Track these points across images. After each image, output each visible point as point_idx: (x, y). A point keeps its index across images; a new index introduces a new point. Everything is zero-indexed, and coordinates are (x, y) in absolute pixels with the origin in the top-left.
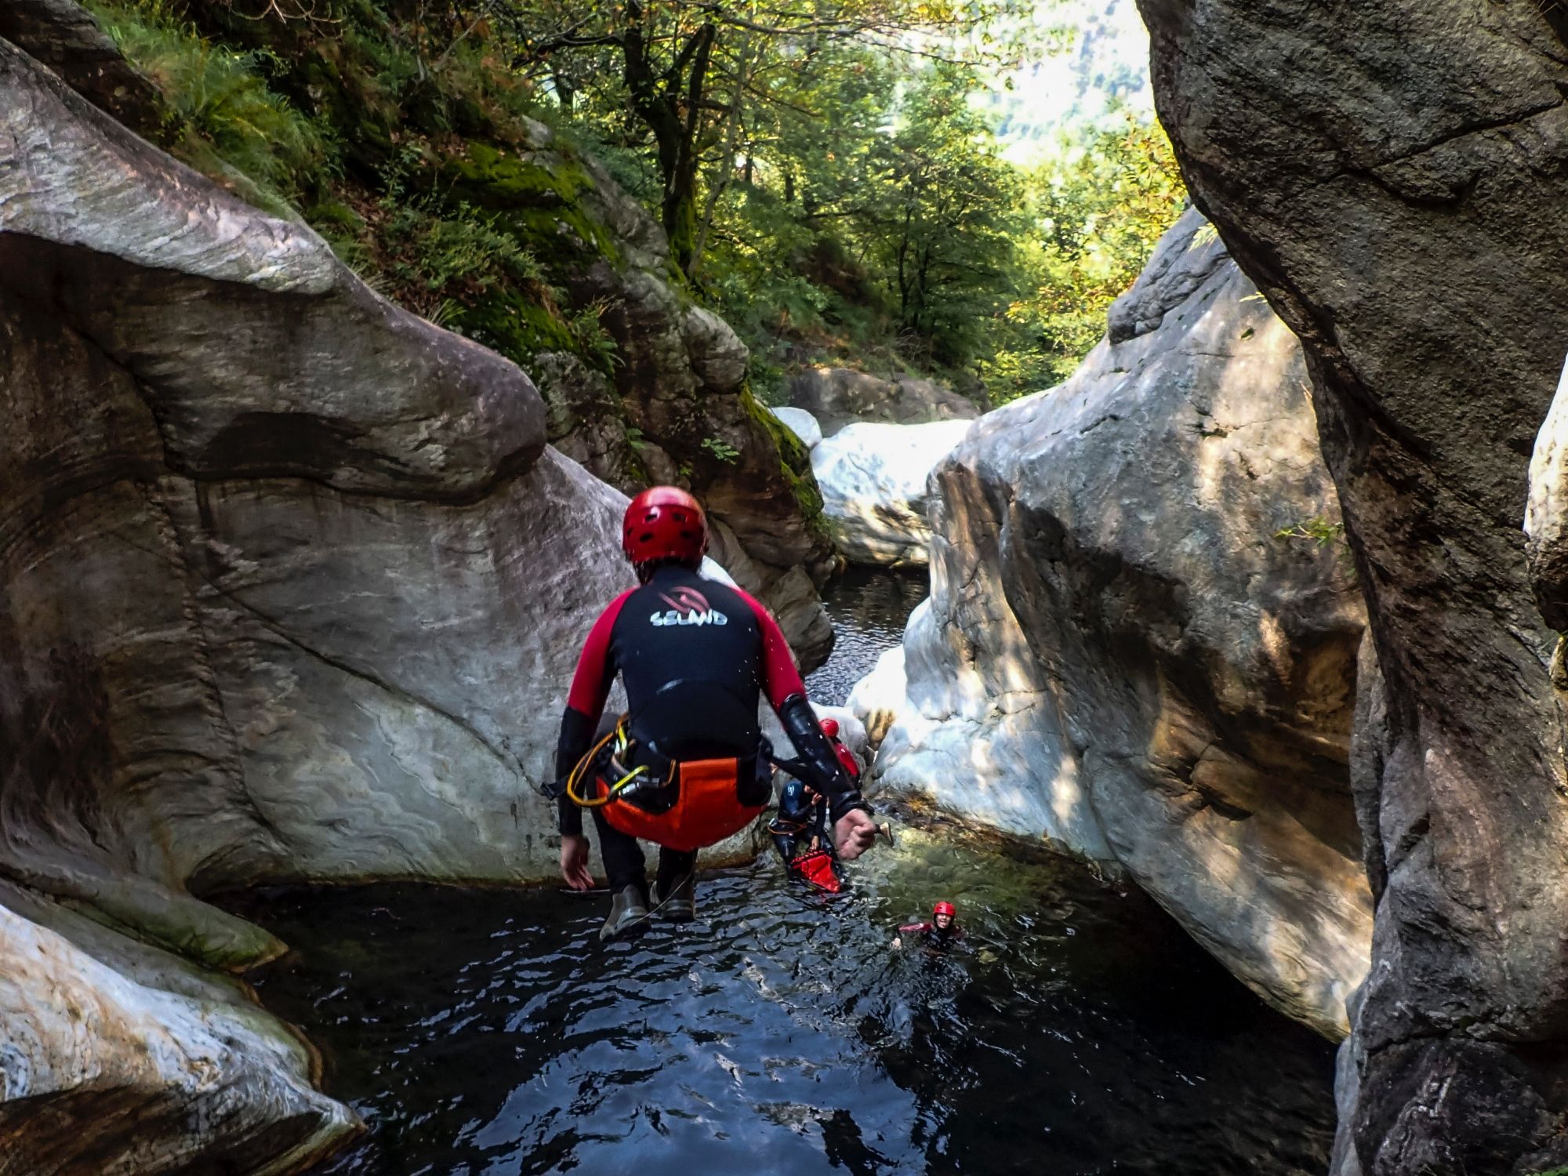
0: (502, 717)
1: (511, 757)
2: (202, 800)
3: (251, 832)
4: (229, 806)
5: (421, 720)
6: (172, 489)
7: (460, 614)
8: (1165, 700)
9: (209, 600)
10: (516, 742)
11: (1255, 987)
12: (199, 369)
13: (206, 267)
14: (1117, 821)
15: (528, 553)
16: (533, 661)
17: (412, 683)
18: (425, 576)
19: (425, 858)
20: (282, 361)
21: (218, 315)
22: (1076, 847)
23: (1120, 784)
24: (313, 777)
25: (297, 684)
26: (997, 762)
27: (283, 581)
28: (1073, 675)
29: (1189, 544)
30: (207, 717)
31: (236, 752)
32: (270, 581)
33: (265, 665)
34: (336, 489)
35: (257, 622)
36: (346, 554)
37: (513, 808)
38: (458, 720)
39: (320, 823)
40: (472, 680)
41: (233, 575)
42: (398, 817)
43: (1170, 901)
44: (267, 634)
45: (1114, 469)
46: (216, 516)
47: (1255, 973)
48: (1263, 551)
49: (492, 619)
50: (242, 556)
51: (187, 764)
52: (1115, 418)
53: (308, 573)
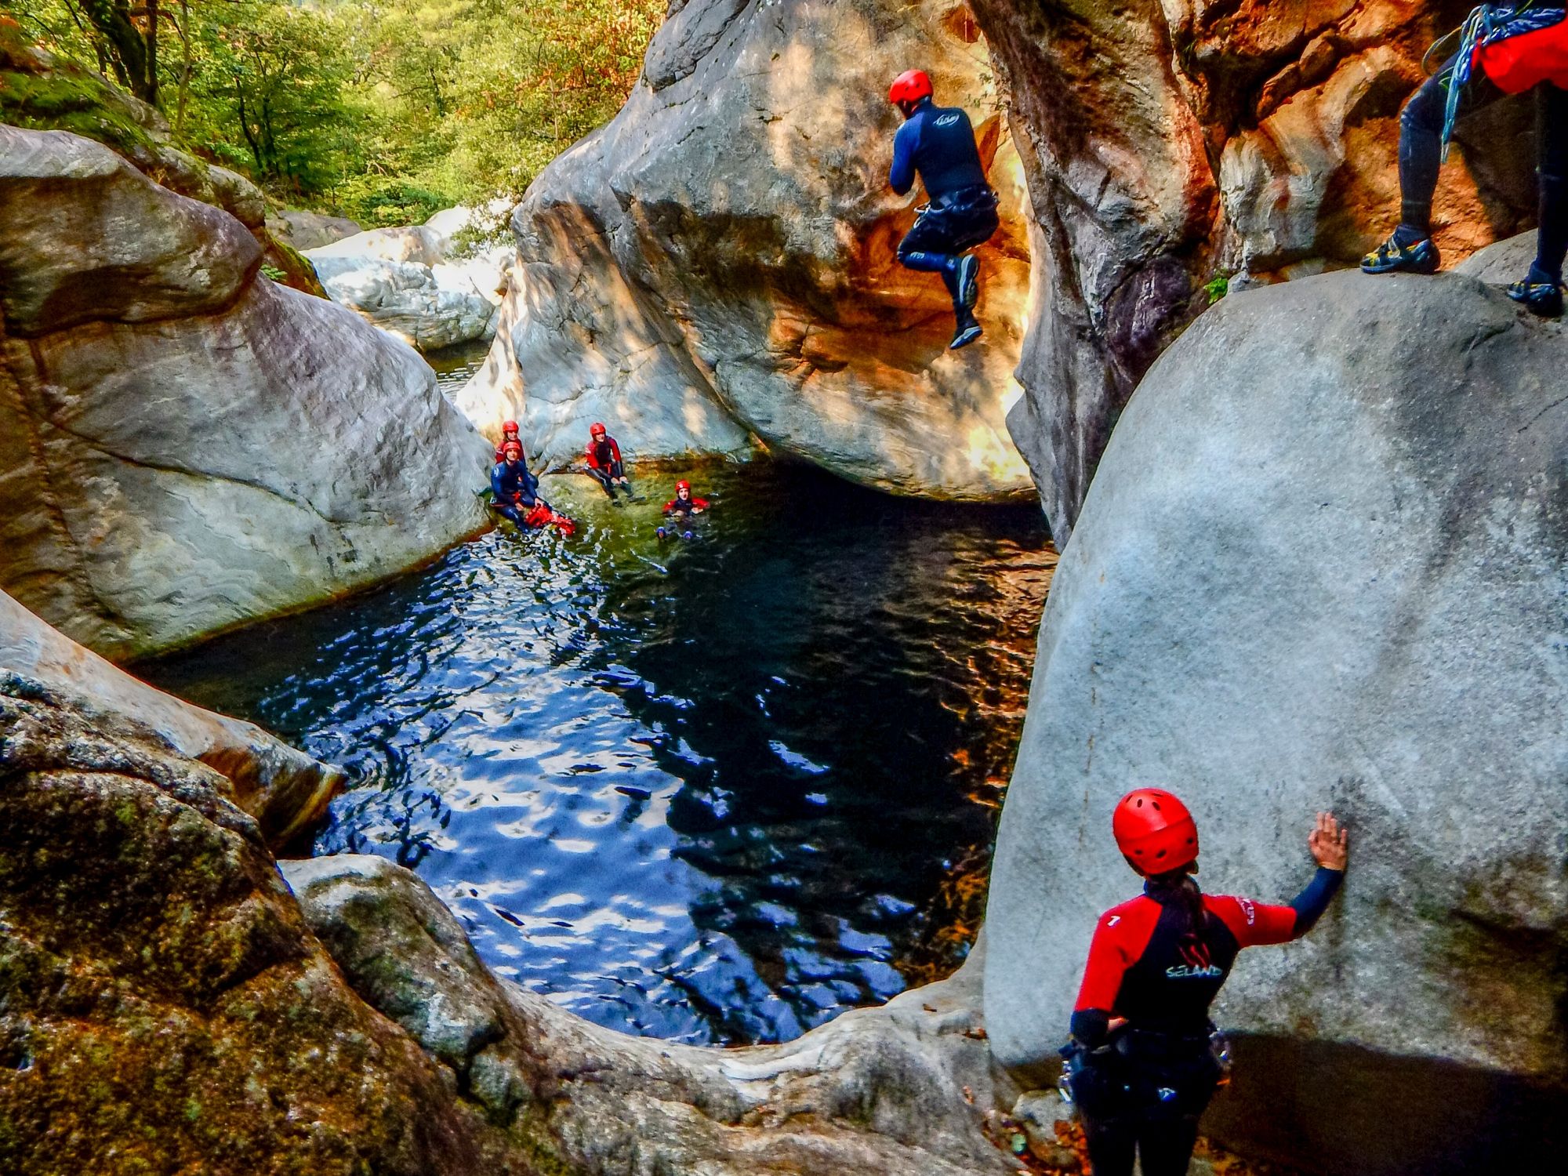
0: (289, 470)
1: (301, 499)
2: (59, 610)
3: (99, 628)
4: (78, 610)
5: (222, 492)
6: (13, 350)
7: (238, 396)
8: (774, 304)
9: (49, 436)
10: (303, 488)
11: (880, 484)
12: (32, 250)
13: (33, 171)
14: (756, 404)
15: (273, 340)
16: (298, 420)
17: (209, 463)
18: (206, 374)
19: (249, 603)
20: (90, 230)
21: (43, 204)
22: (711, 446)
23: (751, 377)
24: (147, 563)
25: (119, 489)
26: (636, 408)
27: (100, 406)
28: (697, 313)
29: (775, 192)
30: (53, 536)
31: (82, 560)
32: (91, 408)
33: (93, 479)
34: (128, 323)
35: (83, 445)
36: (145, 372)
37: (312, 538)
38: (251, 483)
39: (158, 601)
40: (257, 447)
41: (64, 409)
42: (220, 576)
43: (807, 447)
44: (92, 454)
45: (711, 159)
46: (48, 365)
47: (882, 473)
48: (825, 182)
49: (263, 394)
50: (68, 393)
51: (42, 582)
52: (701, 128)
53: (117, 395)
